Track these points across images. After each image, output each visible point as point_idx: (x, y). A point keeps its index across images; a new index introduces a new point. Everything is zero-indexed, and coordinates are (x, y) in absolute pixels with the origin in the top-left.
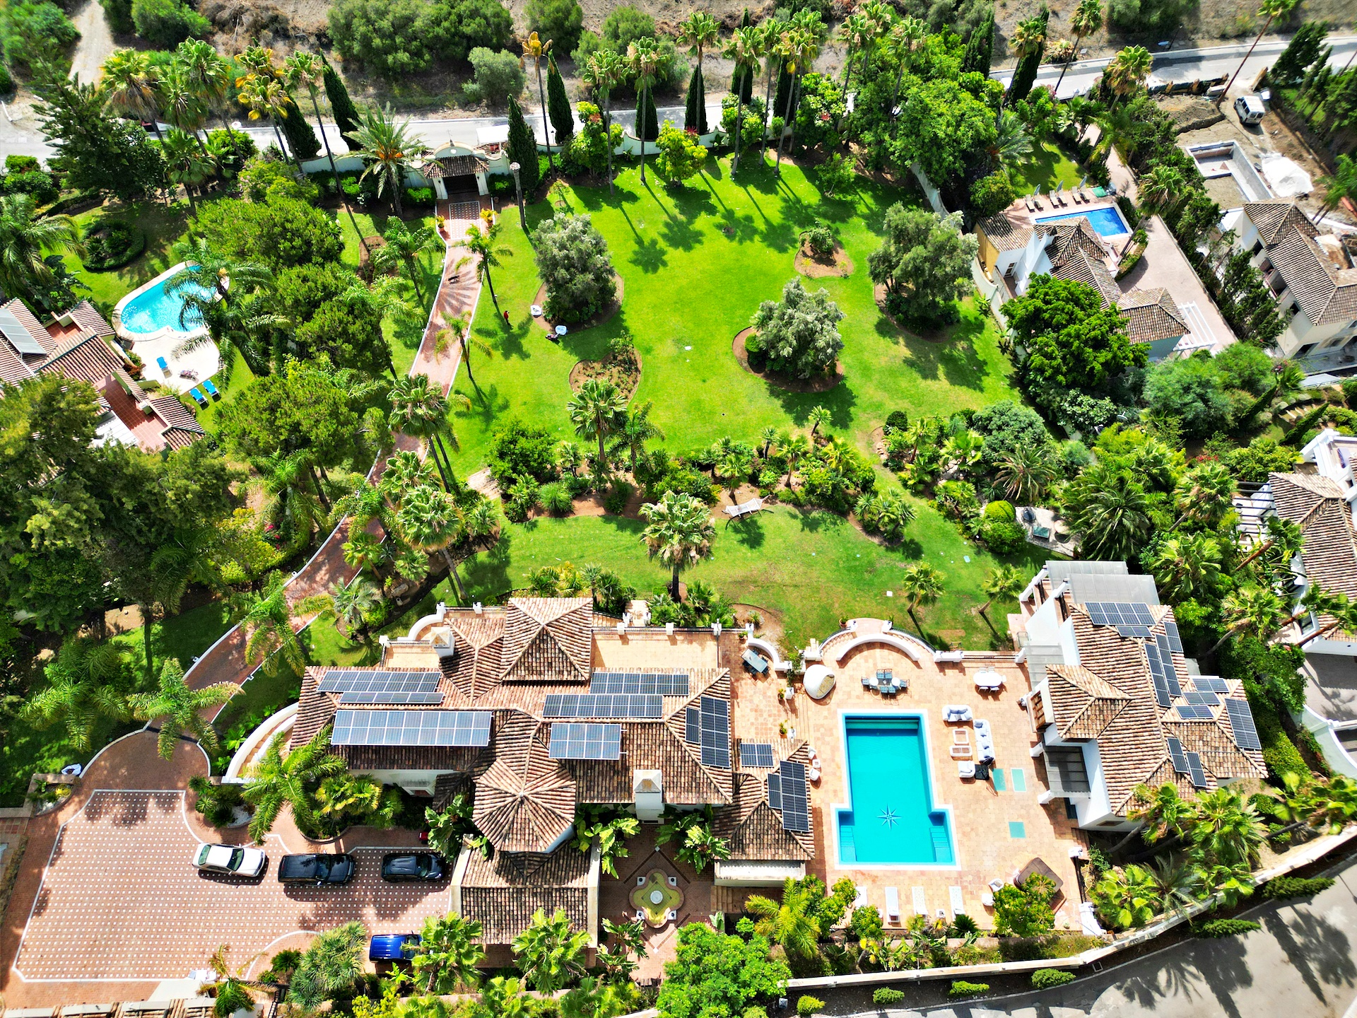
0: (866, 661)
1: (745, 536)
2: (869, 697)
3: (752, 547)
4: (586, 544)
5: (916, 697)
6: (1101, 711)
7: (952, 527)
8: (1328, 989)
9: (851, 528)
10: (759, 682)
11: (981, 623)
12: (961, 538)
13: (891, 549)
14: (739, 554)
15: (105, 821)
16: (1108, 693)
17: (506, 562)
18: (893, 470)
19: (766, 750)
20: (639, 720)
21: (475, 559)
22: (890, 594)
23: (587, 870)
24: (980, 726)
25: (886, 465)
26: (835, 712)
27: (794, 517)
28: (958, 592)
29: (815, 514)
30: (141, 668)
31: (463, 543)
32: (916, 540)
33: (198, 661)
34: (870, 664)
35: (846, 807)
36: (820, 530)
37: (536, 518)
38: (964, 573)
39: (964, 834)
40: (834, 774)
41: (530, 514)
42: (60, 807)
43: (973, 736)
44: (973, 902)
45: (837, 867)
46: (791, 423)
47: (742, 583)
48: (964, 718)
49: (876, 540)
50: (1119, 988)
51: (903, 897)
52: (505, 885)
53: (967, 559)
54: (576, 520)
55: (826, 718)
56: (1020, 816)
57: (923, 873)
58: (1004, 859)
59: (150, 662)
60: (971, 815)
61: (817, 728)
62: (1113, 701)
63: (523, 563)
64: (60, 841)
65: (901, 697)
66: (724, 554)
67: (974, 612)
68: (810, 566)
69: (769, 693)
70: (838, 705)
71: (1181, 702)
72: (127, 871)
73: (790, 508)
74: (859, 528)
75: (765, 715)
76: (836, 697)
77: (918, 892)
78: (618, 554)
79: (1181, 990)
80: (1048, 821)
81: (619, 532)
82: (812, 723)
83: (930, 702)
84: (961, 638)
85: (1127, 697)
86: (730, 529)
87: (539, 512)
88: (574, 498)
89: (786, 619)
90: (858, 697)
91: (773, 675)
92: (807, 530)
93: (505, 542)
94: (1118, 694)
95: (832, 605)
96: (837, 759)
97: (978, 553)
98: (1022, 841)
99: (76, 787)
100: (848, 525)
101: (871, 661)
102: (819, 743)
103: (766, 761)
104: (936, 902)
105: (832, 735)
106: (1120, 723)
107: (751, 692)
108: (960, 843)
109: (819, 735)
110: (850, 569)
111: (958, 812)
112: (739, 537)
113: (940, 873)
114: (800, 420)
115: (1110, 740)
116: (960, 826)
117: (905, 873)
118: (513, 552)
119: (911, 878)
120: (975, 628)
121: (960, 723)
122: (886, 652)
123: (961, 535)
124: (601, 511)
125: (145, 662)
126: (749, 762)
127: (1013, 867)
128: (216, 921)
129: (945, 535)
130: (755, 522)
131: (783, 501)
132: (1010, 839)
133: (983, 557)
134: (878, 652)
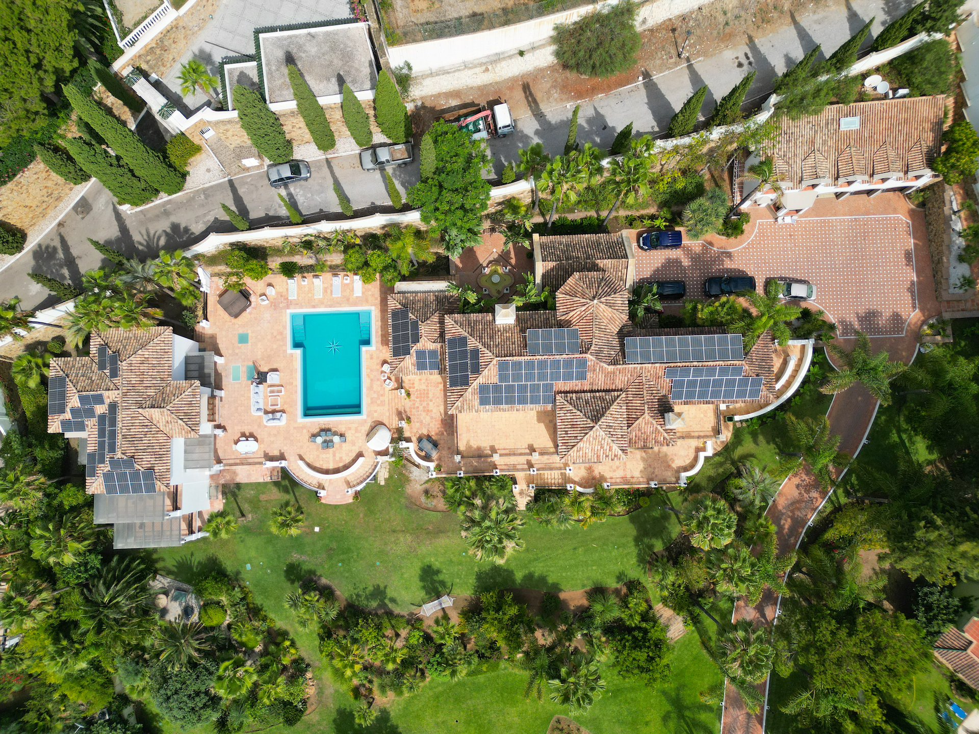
0: (341, 458)
1: (435, 578)
2: (341, 429)
3: (429, 567)
4: (573, 562)
5: (305, 431)
6: (164, 400)
7: (258, 599)
8: (57, 243)
9: (343, 592)
10: (425, 433)
11: (246, 507)
12: (251, 588)
13: (312, 572)
14: (442, 560)
15: (887, 313)
16: (155, 413)
17: (637, 540)
18: (302, 659)
19: (421, 366)
20: (515, 358)
21: (664, 543)
22: (317, 529)
23: (544, 276)
24: (258, 409)
25: (308, 665)
26: (368, 416)
27: (393, 600)
28: (260, 534)
29: (374, 604)
30: (905, 431)
31: (677, 557)
32: (289, 584)
33: (864, 441)
34: (338, 456)
35: (364, 349)
36: (371, 588)
37: (618, 586)
38: (253, 553)
39: (281, 333)
40: (371, 370)
41: (624, 590)
42: (924, 322)
43: (266, 403)
44: (281, 290)
45: (373, 308)
46: (392, 714)
47: (439, 531)
48: (270, 415)
49: (324, 581)
50: (193, 233)
51: (329, 291)
52: (598, 261)
53: (248, 566)
54: (584, 586)
55: (375, 411)
56: (239, 348)
57: (314, 307)
58: (256, 319)
59: (900, 437)
60: (275, 346)
61: (382, 404)
62: (153, 407)
63: (623, 540)
64: (914, 300)
65: (316, 430)
66: (454, 559)
67: (250, 516)
68: (382, 552)
69: (418, 425)
70: (365, 421)
71: (100, 409)
72: (860, 282)
73: (397, 610)
74: (338, 593)
75: (421, 408)
76: (367, 428)
77: (319, 295)
78: (545, 553)
79: (152, 235)
80: (220, 346)
81: (545, 574)
82: (386, 407)
83: (295, 428)
84: (263, 493)
85: (140, 410)
86: (449, 584)
87: (617, 592)
88: (588, 609)
89: (403, 500)
90: (350, 429)
91: (414, 439)
92: (382, 586)
93: (641, 560)
94: (147, 412)
95: (365, 515)
96: (368, 381)
97: (238, 573)
98: (241, 331)
99: (918, 337)
100: (346, 595)
101: (337, 459)
102: (382, 392)
103: (420, 354)
104: (306, 289)
105: (372, 399)
106: (151, 392)
107: (432, 425)
108: (285, 327)
109: (381, 398)
110: (348, 550)
111: (284, 348)
112: (441, 577)
113: (302, 307)
114: (384, 717)
115: (162, 379)
116: (284, 339)
117: (326, 307)
118: (633, 550)
119: (322, 303)
120: (250, 502)
121: (273, 412)
122: (325, 467)
123: (251, 592)
124: (562, 596)
125: (904, 436)
126: (433, 353)
127: (250, 313)
128: (788, 255)
129: (264, 591)
130: (428, 593)
131: (403, 617)
132: (249, 332)
133: (234, 570)
134: (331, 466)
